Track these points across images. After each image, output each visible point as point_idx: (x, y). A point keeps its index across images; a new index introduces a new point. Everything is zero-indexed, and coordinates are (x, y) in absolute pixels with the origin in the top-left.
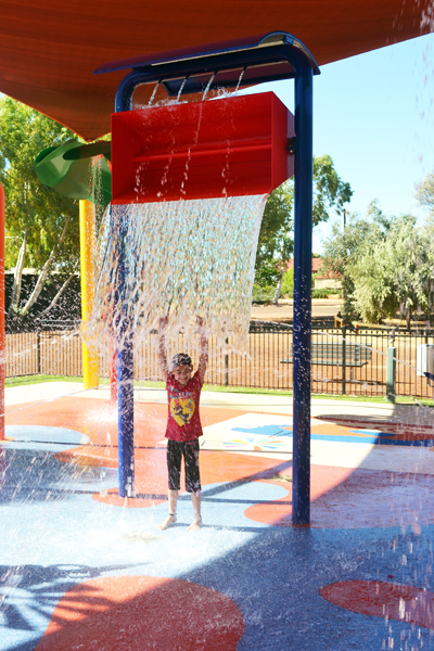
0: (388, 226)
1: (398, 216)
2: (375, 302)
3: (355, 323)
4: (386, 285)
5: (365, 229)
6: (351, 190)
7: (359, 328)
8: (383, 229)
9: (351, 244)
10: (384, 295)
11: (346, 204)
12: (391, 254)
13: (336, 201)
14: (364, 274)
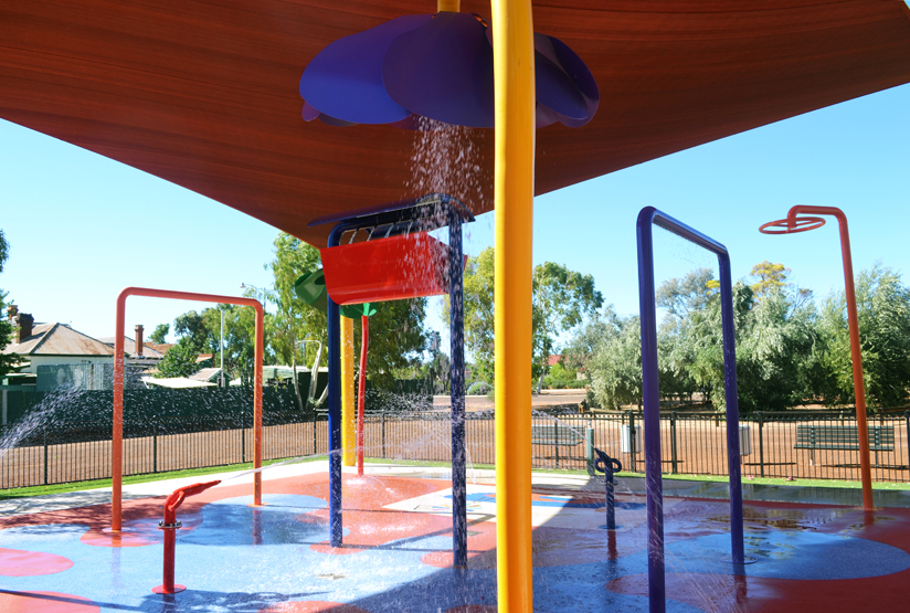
0: (620, 326)
1: (629, 317)
2: (608, 391)
3: (592, 410)
4: (617, 376)
5: (603, 329)
6: (603, 297)
7: (596, 413)
8: (618, 329)
9: (591, 342)
10: (615, 384)
11: (598, 310)
12: (621, 350)
13: (589, 307)
14: (599, 368)
